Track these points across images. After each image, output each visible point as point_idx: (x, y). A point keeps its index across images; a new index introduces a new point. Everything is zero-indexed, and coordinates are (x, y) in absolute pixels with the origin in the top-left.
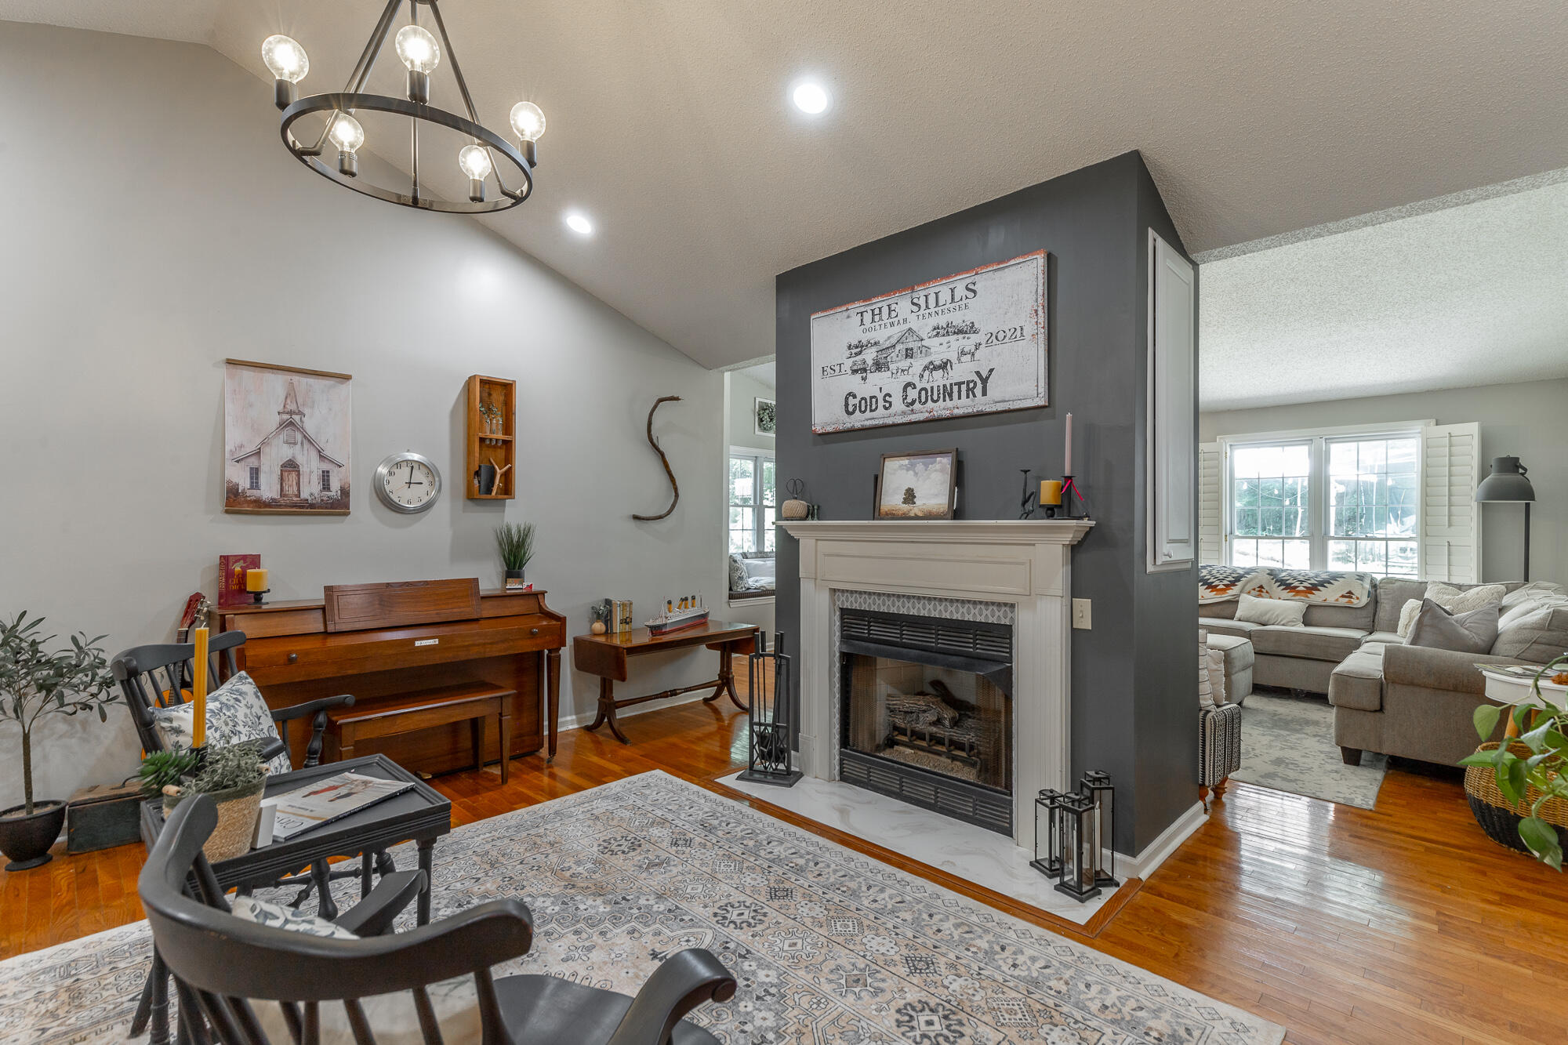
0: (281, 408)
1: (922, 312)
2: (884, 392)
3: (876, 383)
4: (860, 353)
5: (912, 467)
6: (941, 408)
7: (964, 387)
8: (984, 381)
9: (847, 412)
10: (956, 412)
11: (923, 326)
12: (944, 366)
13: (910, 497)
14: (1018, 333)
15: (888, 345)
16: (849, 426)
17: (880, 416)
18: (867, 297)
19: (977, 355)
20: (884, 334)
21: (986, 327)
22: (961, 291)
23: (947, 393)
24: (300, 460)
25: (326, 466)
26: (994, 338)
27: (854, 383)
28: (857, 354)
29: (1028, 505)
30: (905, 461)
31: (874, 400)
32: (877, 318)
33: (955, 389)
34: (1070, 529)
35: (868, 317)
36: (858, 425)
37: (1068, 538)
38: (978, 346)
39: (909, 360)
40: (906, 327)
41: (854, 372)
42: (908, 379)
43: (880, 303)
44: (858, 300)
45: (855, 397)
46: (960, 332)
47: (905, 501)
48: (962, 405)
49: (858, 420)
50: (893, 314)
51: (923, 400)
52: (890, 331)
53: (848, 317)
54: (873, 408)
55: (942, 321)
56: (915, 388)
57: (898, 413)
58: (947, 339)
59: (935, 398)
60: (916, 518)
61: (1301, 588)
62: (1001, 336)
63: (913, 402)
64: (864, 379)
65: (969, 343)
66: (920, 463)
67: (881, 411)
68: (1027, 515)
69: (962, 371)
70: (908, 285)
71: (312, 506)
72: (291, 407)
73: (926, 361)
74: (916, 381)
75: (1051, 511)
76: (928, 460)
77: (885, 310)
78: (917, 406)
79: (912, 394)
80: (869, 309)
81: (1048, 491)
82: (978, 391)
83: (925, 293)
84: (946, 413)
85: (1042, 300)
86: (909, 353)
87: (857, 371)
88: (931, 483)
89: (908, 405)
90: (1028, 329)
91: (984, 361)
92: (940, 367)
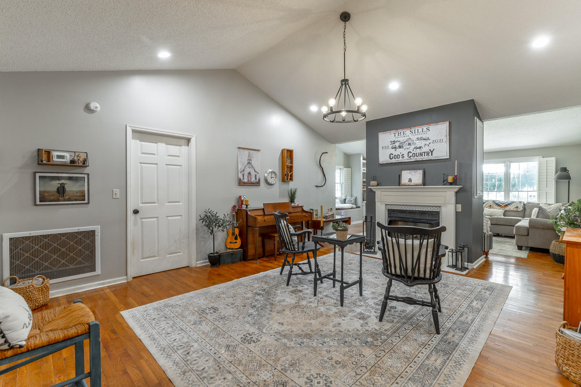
0: (247, 159)
1: (413, 134)
2: (402, 154)
3: (399, 151)
4: (394, 143)
5: (410, 173)
6: (419, 158)
7: (426, 153)
8: (432, 152)
9: (390, 159)
10: (423, 159)
11: (414, 138)
12: (420, 148)
13: (410, 180)
14: (441, 140)
15: (403, 142)
16: (391, 162)
17: (401, 160)
18: (397, 129)
19: (430, 145)
20: (402, 139)
21: (432, 139)
22: (425, 129)
23: (421, 154)
24: (251, 172)
25: (256, 173)
26: (434, 141)
27: (393, 151)
28: (393, 144)
29: (445, 182)
30: (408, 171)
31: (399, 156)
32: (400, 135)
33: (423, 153)
34: (456, 188)
35: (397, 134)
36: (394, 162)
37: (456, 190)
38: (430, 143)
39: (409, 146)
40: (409, 137)
41: (392, 148)
42: (409, 151)
43: (400, 131)
44: (394, 130)
45: (393, 155)
46: (425, 139)
47: (409, 181)
48: (425, 158)
49: (394, 161)
50: (405, 134)
51: (414, 156)
52: (404, 138)
53: (391, 134)
54: (399, 157)
55: (419, 136)
56: (411, 153)
57: (406, 159)
58: (421, 141)
59: (417, 156)
60: (412, 185)
61: (503, 206)
62: (436, 141)
63: (411, 157)
64: (396, 150)
65: (427, 142)
66: (413, 172)
67: (401, 158)
68: (444, 185)
69: (426, 149)
70: (409, 127)
71: (253, 184)
72: (249, 159)
73: (415, 146)
75: (451, 184)
76: (415, 171)
77: (402, 133)
78: (412, 157)
79: (410, 154)
80: (397, 132)
81: (450, 179)
82: (430, 154)
83: (415, 129)
84: (421, 160)
85: (448, 133)
86: (409, 144)
87: (393, 148)
88: (416, 177)
89: (409, 157)
90: (445, 140)
91: (432, 147)
92: (419, 148)
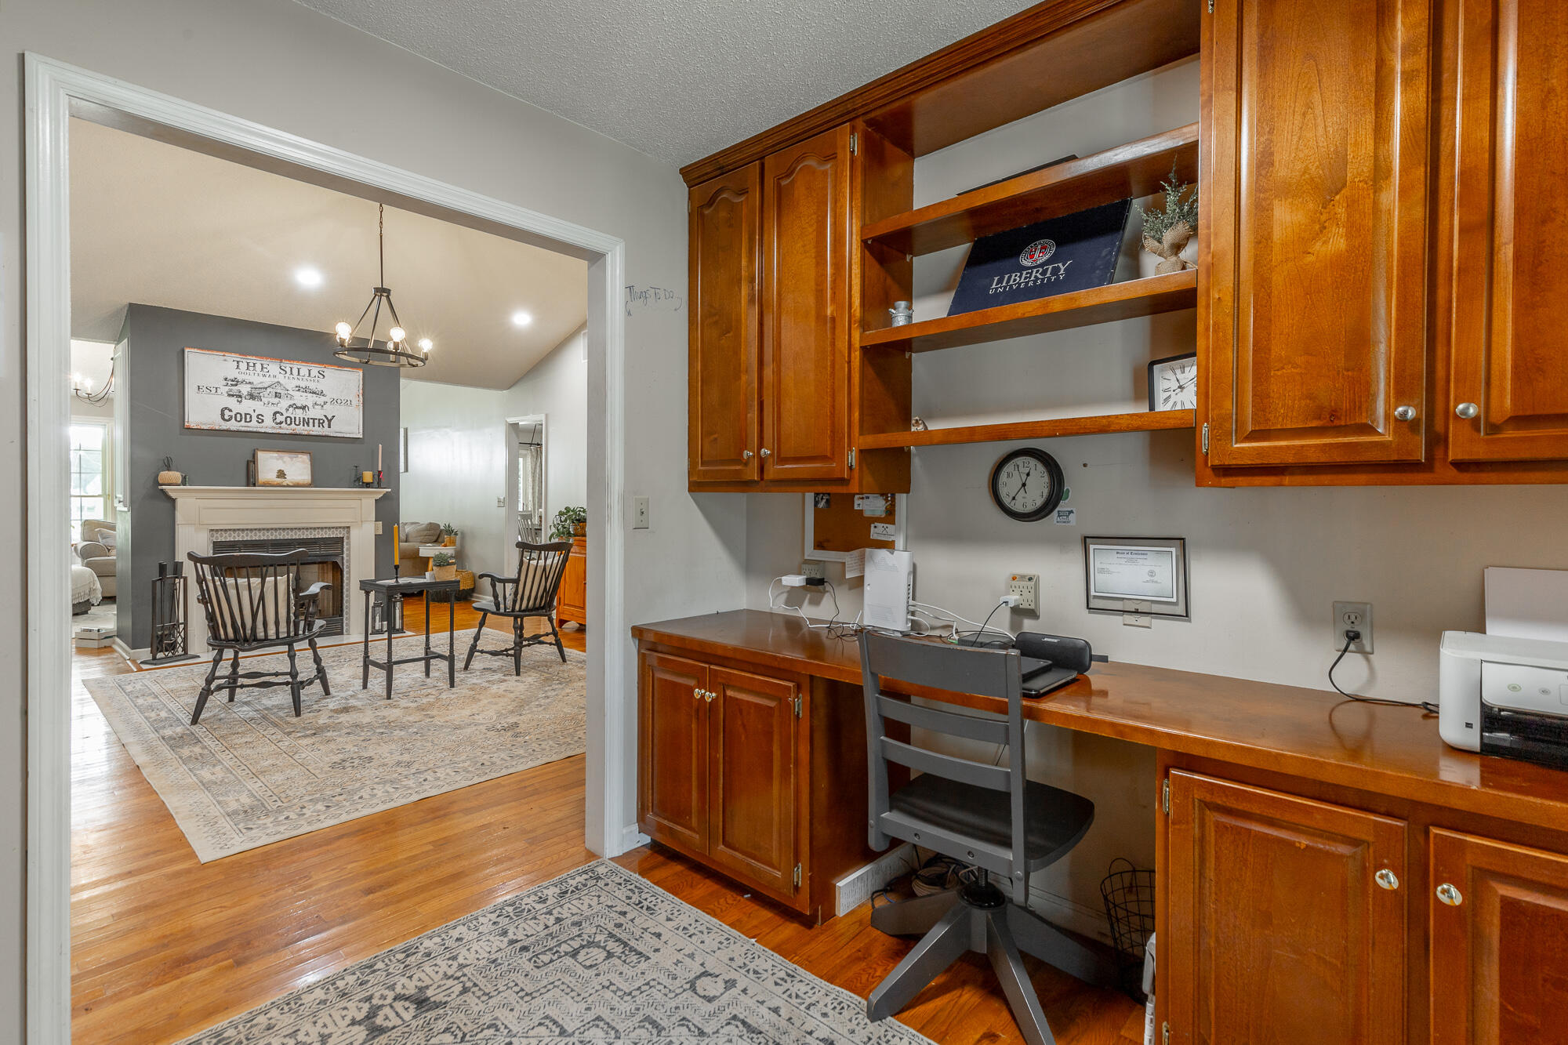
1: (287, 375)
2: (257, 413)
3: (247, 406)
4: (236, 385)
5: (281, 458)
6: (301, 429)
7: (317, 422)
8: (330, 421)
9: (223, 419)
10: (311, 433)
11: (290, 383)
12: (303, 408)
13: (281, 474)
14: (349, 402)
15: (260, 386)
16: (225, 428)
17: (254, 426)
18: (243, 353)
19: (325, 407)
20: (258, 379)
21: (331, 395)
22: (314, 372)
23: (306, 422)
26: (334, 401)
27: (232, 402)
28: (232, 385)
29: (359, 482)
30: (275, 455)
31: (248, 416)
32: (251, 368)
33: (311, 421)
34: (377, 493)
35: (243, 366)
36: (232, 428)
37: (378, 496)
38: (325, 403)
39: (278, 399)
40: (276, 380)
41: (229, 395)
42: (278, 409)
43: (252, 360)
44: (235, 353)
45: (230, 411)
46: (314, 393)
47: (278, 477)
48: (316, 430)
49: (233, 425)
50: (265, 370)
51: (289, 422)
52: (261, 379)
53: (225, 360)
54: (248, 420)
55: (303, 384)
56: (282, 415)
57: (268, 426)
58: (306, 394)
59: (297, 423)
60: (288, 486)
62: (339, 401)
63: (281, 423)
64: (240, 402)
65: (321, 400)
66: (286, 457)
67: (254, 423)
69: (315, 413)
70: (280, 357)
73: (292, 402)
74: (284, 411)
75: (368, 485)
76: (293, 455)
77: (258, 367)
78: (284, 425)
79: (280, 418)
80: (244, 361)
81: (368, 476)
82: (326, 424)
83: (291, 366)
84: (306, 433)
85: (361, 391)
86: (278, 395)
87: (233, 396)
88: (298, 468)
89: (277, 424)
90: (354, 403)
91: (329, 410)
92: (300, 408)
